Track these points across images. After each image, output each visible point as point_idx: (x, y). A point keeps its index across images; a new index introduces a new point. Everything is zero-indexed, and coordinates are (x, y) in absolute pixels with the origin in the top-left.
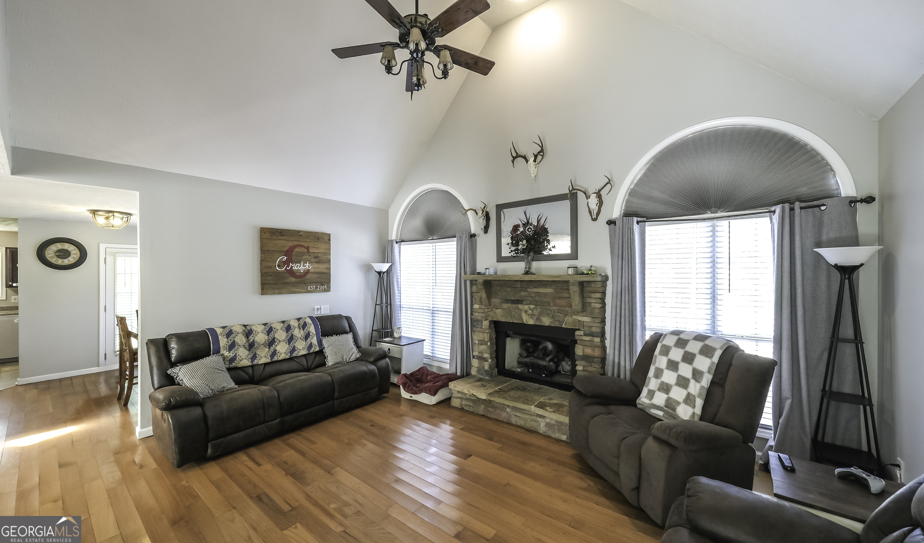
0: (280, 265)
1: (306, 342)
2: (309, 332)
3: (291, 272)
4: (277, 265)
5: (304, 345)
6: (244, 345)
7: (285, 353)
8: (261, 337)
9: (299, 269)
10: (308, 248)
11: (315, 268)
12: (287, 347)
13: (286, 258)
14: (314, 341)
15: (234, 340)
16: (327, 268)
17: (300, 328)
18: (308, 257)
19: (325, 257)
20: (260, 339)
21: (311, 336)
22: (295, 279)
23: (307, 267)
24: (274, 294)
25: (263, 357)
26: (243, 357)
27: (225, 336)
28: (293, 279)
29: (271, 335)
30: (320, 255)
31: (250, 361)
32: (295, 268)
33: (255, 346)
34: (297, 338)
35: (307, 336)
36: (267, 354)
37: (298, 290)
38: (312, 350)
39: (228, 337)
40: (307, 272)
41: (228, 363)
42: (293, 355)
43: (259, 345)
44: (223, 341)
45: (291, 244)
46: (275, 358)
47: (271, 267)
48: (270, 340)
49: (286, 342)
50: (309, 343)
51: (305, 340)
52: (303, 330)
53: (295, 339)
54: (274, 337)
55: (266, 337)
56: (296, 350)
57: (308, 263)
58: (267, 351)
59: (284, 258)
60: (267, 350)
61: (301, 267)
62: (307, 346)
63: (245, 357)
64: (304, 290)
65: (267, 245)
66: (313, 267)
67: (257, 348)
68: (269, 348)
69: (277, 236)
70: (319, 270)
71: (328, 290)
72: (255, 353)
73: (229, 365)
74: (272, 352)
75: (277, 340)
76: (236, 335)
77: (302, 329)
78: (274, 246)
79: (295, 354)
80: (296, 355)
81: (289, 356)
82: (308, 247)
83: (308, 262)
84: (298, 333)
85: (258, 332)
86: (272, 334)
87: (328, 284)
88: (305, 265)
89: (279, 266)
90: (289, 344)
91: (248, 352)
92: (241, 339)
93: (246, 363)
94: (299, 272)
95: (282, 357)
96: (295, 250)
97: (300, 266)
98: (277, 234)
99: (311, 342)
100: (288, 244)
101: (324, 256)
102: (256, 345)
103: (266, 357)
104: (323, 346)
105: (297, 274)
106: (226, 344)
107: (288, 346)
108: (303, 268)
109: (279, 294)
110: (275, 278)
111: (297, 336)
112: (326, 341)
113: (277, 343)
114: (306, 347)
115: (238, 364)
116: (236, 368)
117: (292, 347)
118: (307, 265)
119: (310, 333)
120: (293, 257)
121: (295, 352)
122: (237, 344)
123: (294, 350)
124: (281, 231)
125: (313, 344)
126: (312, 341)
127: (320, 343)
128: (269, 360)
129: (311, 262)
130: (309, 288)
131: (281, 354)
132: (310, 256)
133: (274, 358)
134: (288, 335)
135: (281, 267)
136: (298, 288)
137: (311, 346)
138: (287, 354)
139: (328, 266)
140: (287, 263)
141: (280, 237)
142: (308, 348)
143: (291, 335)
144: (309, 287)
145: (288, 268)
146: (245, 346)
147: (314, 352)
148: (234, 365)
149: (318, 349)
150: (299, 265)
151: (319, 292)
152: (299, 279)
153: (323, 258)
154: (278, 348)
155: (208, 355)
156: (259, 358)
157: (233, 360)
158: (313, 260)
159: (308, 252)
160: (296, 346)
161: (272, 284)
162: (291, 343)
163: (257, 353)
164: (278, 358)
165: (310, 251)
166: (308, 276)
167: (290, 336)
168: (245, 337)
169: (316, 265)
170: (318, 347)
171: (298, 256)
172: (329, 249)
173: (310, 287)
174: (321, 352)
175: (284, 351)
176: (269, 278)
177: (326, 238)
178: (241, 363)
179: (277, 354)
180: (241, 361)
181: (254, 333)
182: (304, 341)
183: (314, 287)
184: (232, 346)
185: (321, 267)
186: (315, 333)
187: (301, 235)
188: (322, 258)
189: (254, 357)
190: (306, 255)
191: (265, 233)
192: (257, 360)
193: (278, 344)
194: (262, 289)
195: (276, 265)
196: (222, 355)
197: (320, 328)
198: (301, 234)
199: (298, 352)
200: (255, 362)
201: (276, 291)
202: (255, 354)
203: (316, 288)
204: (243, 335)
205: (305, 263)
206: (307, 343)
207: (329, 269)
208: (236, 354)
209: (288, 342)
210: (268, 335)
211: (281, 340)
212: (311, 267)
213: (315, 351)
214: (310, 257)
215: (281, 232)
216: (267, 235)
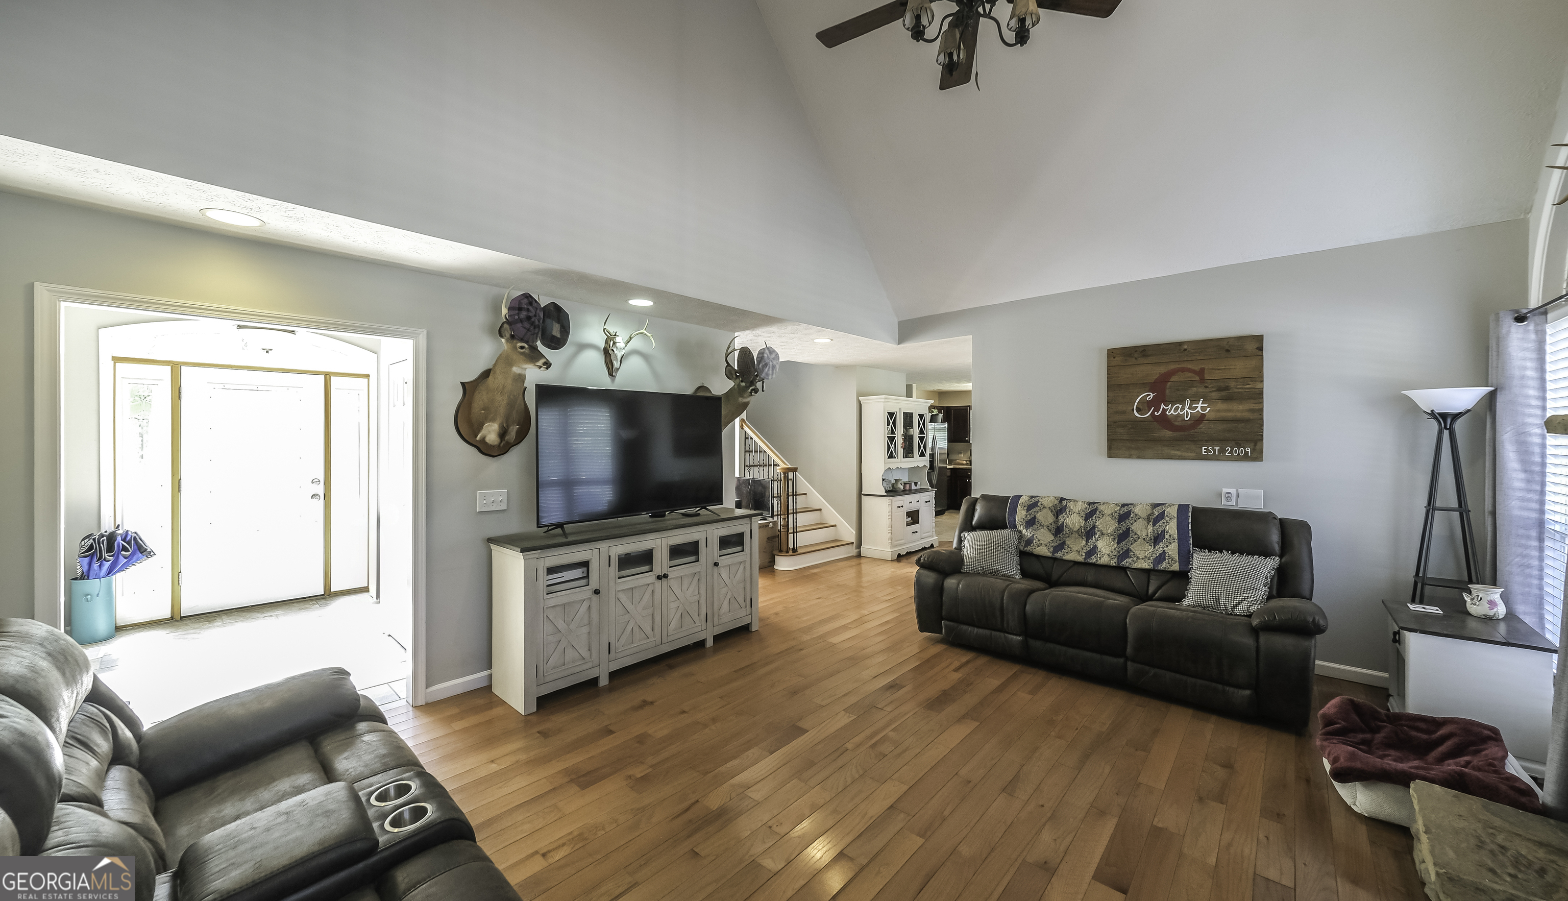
0: (1141, 407)
1: (1154, 548)
2: (1163, 532)
3: (1164, 420)
4: (1136, 408)
5: (1148, 552)
6: (1048, 526)
7: (1109, 555)
8: (1074, 521)
9: (1181, 413)
10: (1201, 372)
11: (1219, 411)
12: (1114, 547)
13: (1152, 395)
14: (1173, 550)
15: (1035, 516)
16: (1252, 411)
17: (1150, 522)
18: (1201, 390)
19: (1248, 386)
20: (1073, 523)
21: (1167, 539)
22: (1171, 433)
23: (1199, 409)
24: (1130, 457)
25: (1075, 552)
26: (1042, 542)
27: (1025, 508)
28: (1168, 433)
29: (1091, 522)
30: (1232, 384)
31: (1051, 550)
32: (1172, 412)
33: (1065, 532)
34: (1136, 536)
35: (1157, 539)
36: (1083, 549)
37: (1179, 453)
38: (1164, 566)
39: (1028, 510)
40: (1199, 419)
41: (1023, 545)
42: (1123, 563)
43: (1071, 532)
44: (1021, 514)
45: (1162, 369)
46: (1093, 560)
47: (1124, 412)
48: (1087, 527)
49: (1114, 539)
50: (1161, 550)
51: (1152, 544)
52: (1154, 525)
53: (1132, 537)
54: (1095, 525)
55: (1083, 523)
56: (1131, 557)
57: (1201, 402)
58: (1082, 544)
59: (1150, 395)
60: (1084, 542)
61: (1185, 411)
62: (1155, 556)
63: (1045, 543)
64: (1193, 455)
65: (1119, 377)
66: (1213, 409)
67: (1067, 535)
68: (1087, 541)
69: (1136, 359)
70: (1230, 415)
71: (1257, 456)
72: (1064, 541)
73: (1024, 547)
74: (1090, 548)
75: (1099, 531)
76: (1040, 510)
77: (1151, 523)
78: (1130, 376)
79: (1127, 562)
80: (1128, 564)
81: (1115, 562)
82: (1202, 370)
83: (1202, 399)
84: (1141, 529)
85: (1073, 512)
86: (1092, 520)
87: (1255, 445)
88: (1194, 406)
89: (1138, 410)
90: (1118, 543)
91: (1053, 538)
92: (1045, 517)
93: (1043, 551)
94: (1180, 419)
95: (1105, 560)
96: (1171, 380)
97: (1183, 409)
98: (1136, 355)
99: (1164, 551)
100: (1155, 372)
101: (1243, 385)
102: (1066, 530)
103: (1079, 552)
104: (1190, 566)
105: (1176, 423)
106: (1023, 519)
107: (1116, 545)
108: (1189, 411)
109: (1139, 457)
110: (1132, 430)
111: (1138, 533)
112: (1201, 560)
113: (1097, 536)
114: (1152, 556)
115: (1034, 550)
116: (1031, 555)
117: (1123, 549)
118: (1200, 405)
119: (1166, 534)
120: (1167, 391)
121: (1127, 560)
122: (1038, 522)
123: (1126, 554)
124: (1142, 349)
125: (1167, 555)
126: (1166, 549)
127: (1185, 557)
128: (1080, 559)
129: (1208, 398)
130: (1203, 451)
131: (1103, 555)
132: (1206, 387)
133: (1091, 559)
134: (1120, 528)
135: (1143, 412)
136: (1178, 450)
137: (1162, 557)
138: (1113, 559)
139: (1257, 407)
140: (1155, 403)
141: (1142, 360)
142: (1155, 560)
143: (1126, 528)
144: (1203, 448)
145: (1156, 413)
146: (1049, 528)
147: (1166, 571)
148: (1029, 549)
149: (1176, 567)
150: (1180, 406)
151: (1232, 459)
152: (1181, 433)
153: (1240, 390)
154: (1100, 544)
155: (1004, 527)
156: (1066, 549)
157: (1029, 542)
158: (1215, 395)
159: (1202, 380)
160: (1132, 549)
161: (1127, 440)
162: (1124, 543)
163: (1067, 542)
164: (1097, 560)
165: (1207, 377)
166: (1203, 427)
167: (1125, 530)
168: (1054, 515)
169: (1221, 406)
170: (1178, 563)
171: (1178, 390)
172: (1260, 368)
173: (1205, 449)
174: (1182, 576)
175: (1108, 553)
176: (1121, 430)
177: (1251, 347)
178: (1037, 549)
179: (1097, 554)
180: (1038, 546)
181: (1068, 512)
182: (1151, 546)
183: (1217, 448)
184: (1031, 523)
185: (1239, 409)
186: (1176, 536)
187: (1185, 350)
188: (1237, 391)
189: (1061, 546)
190: (1196, 387)
191: (1114, 358)
192: (1062, 553)
193: (1099, 537)
194: (1110, 448)
195: (1133, 409)
196: (1020, 532)
197: (1192, 530)
198: (1186, 347)
199: (1133, 561)
200: (1059, 555)
201: (1133, 452)
202: (1064, 543)
203: (1222, 451)
204: (1052, 511)
205: (1195, 400)
206: (1157, 550)
207: (1261, 411)
208: (1033, 535)
209: (1117, 539)
210: (1086, 519)
211: (1105, 532)
212: (1208, 409)
213: (1170, 570)
214: (1207, 390)
215: (1144, 350)
216: (1118, 360)
